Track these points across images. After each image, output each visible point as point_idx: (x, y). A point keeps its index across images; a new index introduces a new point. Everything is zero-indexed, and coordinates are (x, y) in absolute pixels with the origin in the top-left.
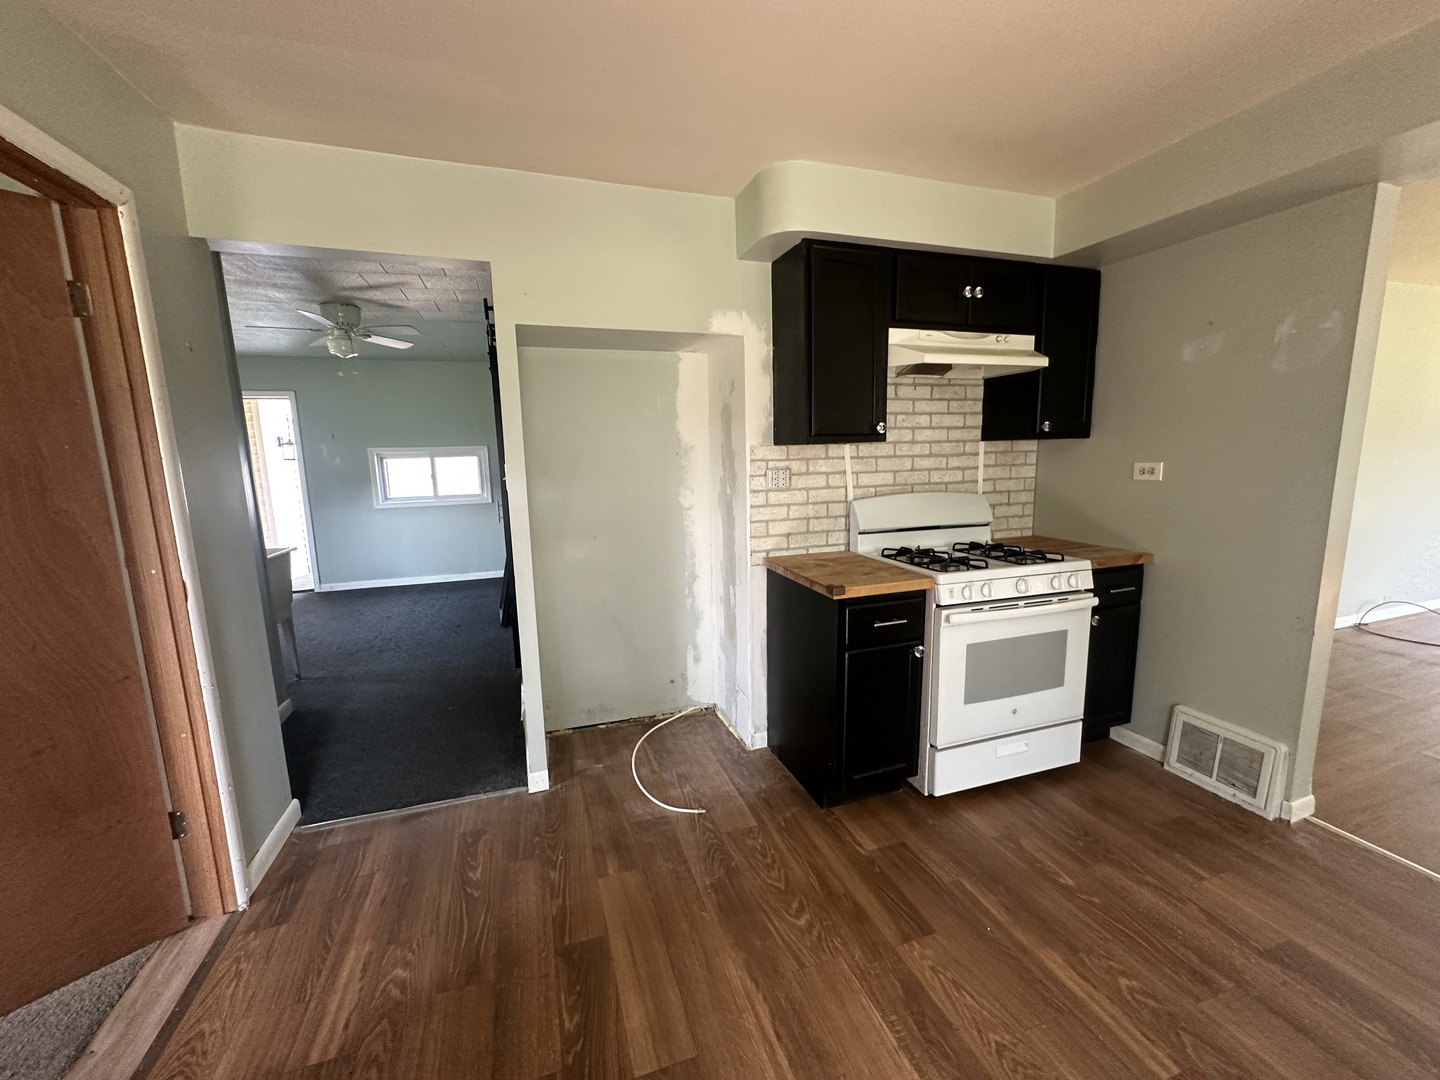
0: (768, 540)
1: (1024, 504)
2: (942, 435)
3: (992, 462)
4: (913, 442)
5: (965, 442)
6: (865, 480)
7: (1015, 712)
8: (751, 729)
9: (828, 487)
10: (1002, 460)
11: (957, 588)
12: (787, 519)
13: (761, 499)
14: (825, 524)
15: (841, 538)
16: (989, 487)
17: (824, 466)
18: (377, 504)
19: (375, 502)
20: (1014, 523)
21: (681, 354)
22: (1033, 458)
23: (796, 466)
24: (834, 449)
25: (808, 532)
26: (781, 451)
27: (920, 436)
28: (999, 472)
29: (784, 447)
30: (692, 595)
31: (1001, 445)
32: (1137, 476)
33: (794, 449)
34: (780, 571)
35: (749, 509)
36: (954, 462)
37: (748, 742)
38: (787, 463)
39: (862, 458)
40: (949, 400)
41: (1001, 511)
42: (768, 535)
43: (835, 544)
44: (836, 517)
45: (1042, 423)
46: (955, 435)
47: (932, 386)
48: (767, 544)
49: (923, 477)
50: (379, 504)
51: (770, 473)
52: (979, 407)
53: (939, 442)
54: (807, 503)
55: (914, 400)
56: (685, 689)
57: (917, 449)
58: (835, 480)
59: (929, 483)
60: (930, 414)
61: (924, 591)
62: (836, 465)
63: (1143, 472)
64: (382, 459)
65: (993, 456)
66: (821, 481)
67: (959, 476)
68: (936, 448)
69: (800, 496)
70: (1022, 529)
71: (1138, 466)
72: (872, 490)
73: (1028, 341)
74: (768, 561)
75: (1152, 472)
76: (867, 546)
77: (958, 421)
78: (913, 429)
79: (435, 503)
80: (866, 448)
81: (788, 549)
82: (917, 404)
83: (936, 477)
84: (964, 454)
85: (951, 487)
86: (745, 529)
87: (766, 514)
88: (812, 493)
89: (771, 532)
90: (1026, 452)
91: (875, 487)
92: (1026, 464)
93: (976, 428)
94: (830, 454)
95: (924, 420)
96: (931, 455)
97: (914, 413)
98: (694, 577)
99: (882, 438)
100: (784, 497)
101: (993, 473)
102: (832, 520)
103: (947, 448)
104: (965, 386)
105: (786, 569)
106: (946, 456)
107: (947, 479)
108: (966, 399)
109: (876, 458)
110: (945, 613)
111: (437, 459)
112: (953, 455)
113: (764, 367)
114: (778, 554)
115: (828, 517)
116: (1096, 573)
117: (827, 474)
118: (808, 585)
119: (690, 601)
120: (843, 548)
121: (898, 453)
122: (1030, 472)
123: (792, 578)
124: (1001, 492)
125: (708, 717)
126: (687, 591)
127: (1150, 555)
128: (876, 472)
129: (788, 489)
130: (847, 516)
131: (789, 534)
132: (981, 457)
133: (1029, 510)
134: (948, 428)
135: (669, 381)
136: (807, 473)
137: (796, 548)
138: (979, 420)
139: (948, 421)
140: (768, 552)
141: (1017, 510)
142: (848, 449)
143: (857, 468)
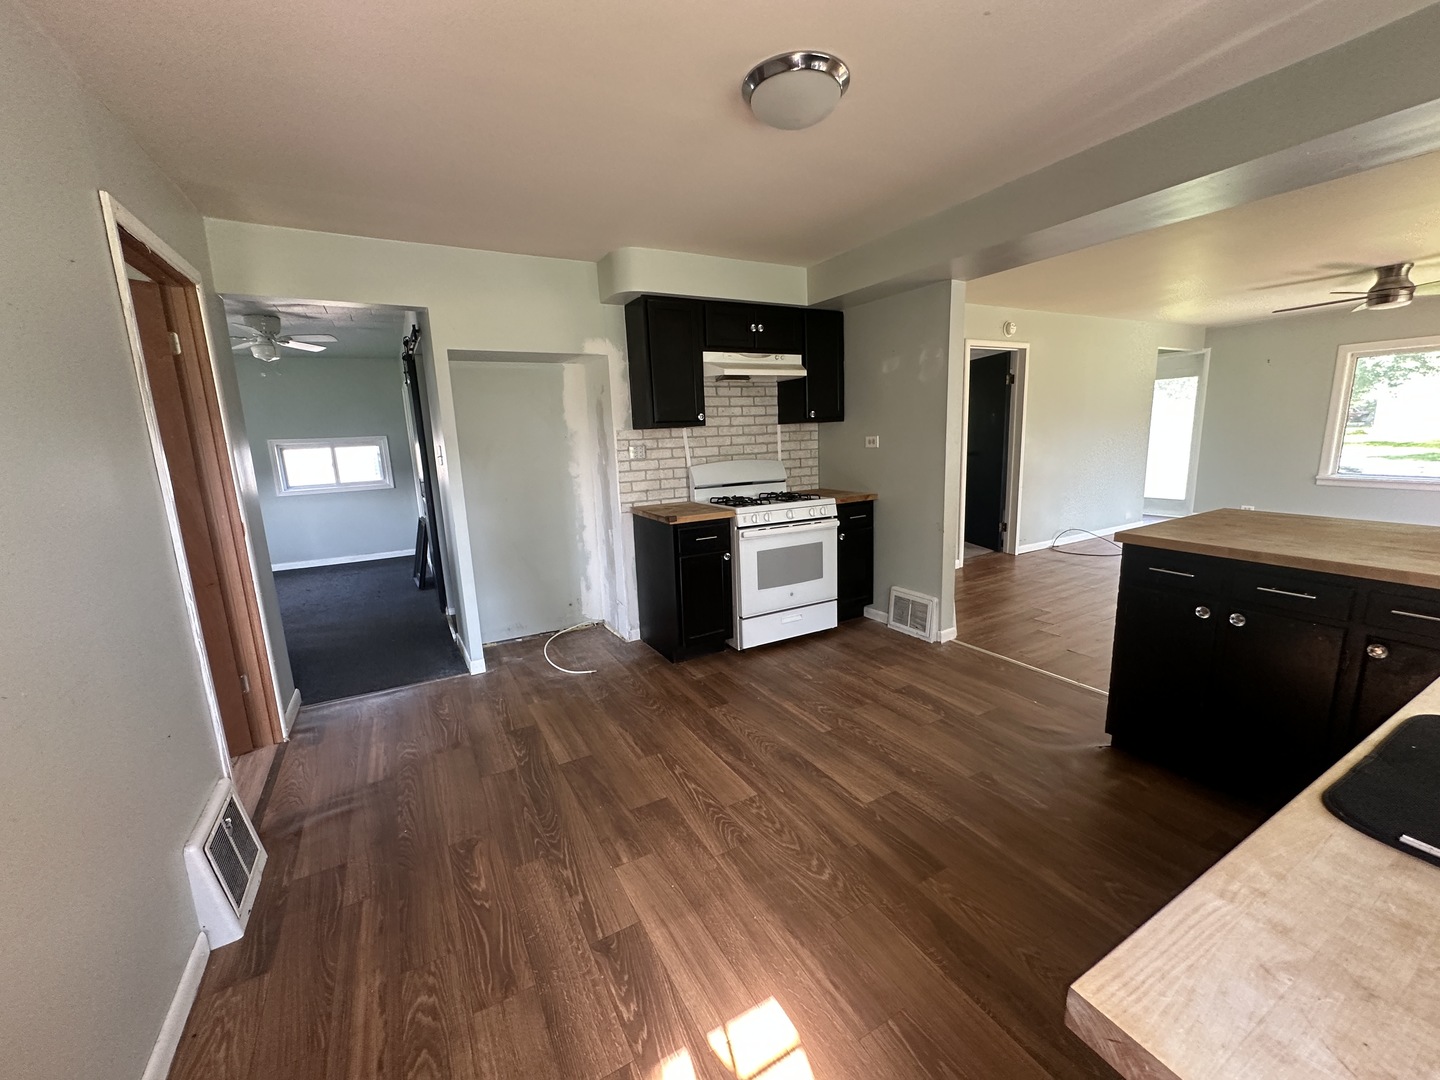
0: (633, 495)
1: (811, 467)
2: (751, 421)
3: (787, 438)
4: (731, 426)
5: (767, 425)
6: (698, 452)
7: (792, 594)
8: (628, 627)
9: (673, 457)
10: (794, 437)
11: (748, 516)
12: (646, 480)
13: (626, 466)
14: (673, 483)
15: (684, 493)
16: (786, 455)
17: (669, 444)
18: (280, 492)
19: (277, 491)
20: (805, 480)
21: (564, 364)
22: (815, 436)
23: (649, 444)
24: (675, 432)
25: (660, 489)
26: (638, 434)
27: (736, 421)
28: (792, 446)
29: (640, 431)
30: (582, 540)
31: (793, 427)
32: (868, 445)
33: (648, 432)
34: (640, 514)
35: (618, 473)
36: (760, 439)
37: (626, 637)
38: (643, 441)
39: (696, 437)
40: (754, 397)
41: (795, 472)
42: (632, 491)
43: (680, 497)
44: (679, 478)
45: (810, 412)
46: (759, 420)
47: (742, 387)
48: (633, 497)
49: (739, 449)
50: (282, 492)
51: (631, 449)
52: (775, 401)
53: (749, 425)
54: (659, 469)
55: (730, 397)
56: (580, 610)
57: (733, 430)
58: (678, 452)
59: (744, 454)
60: (742, 407)
61: (729, 519)
62: (678, 443)
63: (870, 443)
64: (281, 450)
65: (788, 435)
66: (668, 454)
67: (764, 449)
68: (747, 430)
69: (653, 464)
70: (811, 485)
71: (867, 438)
72: (704, 459)
73: (797, 359)
74: (633, 508)
75: (874, 442)
76: (701, 497)
77: (761, 411)
78: (730, 417)
79: (336, 489)
80: (697, 431)
81: (647, 501)
82: (732, 400)
83: (748, 450)
84: (767, 433)
85: (759, 456)
86: (616, 489)
87: (630, 477)
88: (662, 462)
89: (634, 489)
90: (811, 431)
91: (706, 457)
92: (811, 440)
93: (775, 415)
94: (673, 435)
95: (737, 411)
96: (744, 434)
97: (730, 406)
98: (583, 527)
99: (703, 423)
100: (642, 465)
101: (788, 446)
102: (677, 480)
103: (755, 429)
104: (765, 387)
105: (644, 512)
106: (755, 435)
107: (756, 451)
108: (766, 396)
109: (706, 437)
110: (741, 531)
111: (337, 449)
112: (759, 435)
113: (623, 377)
114: (640, 504)
115: (674, 478)
116: (839, 507)
117: (672, 449)
118: (655, 519)
119: (580, 545)
120: (686, 500)
121: (721, 433)
122: (815, 445)
123: (647, 516)
124: (794, 459)
125: (600, 627)
126: (578, 538)
127: (877, 495)
128: (706, 446)
129: (644, 459)
130: (688, 478)
131: (647, 491)
132: (779, 437)
133: (815, 471)
134: (755, 416)
135: (557, 384)
136: (658, 448)
137: (652, 500)
138: (776, 410)
139: (754, 411)
140: (633, 503)
141: (807, 471)
142: (685, 432)
143: (692, 445)
